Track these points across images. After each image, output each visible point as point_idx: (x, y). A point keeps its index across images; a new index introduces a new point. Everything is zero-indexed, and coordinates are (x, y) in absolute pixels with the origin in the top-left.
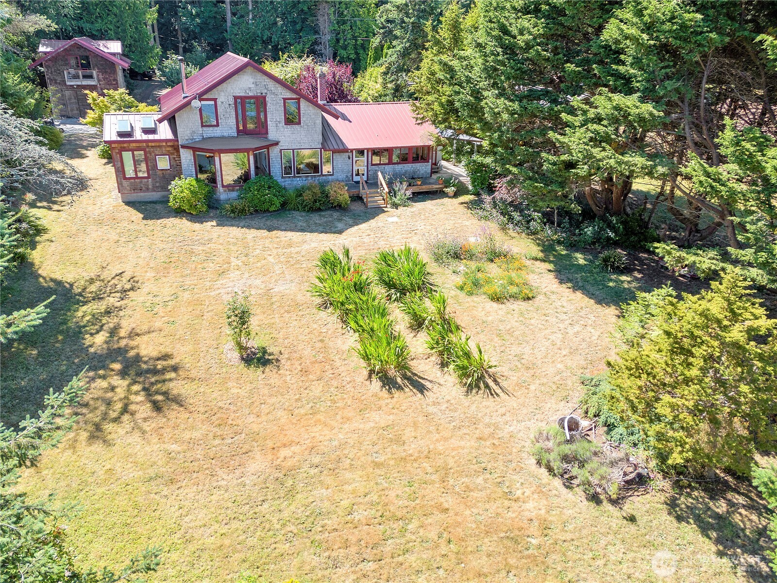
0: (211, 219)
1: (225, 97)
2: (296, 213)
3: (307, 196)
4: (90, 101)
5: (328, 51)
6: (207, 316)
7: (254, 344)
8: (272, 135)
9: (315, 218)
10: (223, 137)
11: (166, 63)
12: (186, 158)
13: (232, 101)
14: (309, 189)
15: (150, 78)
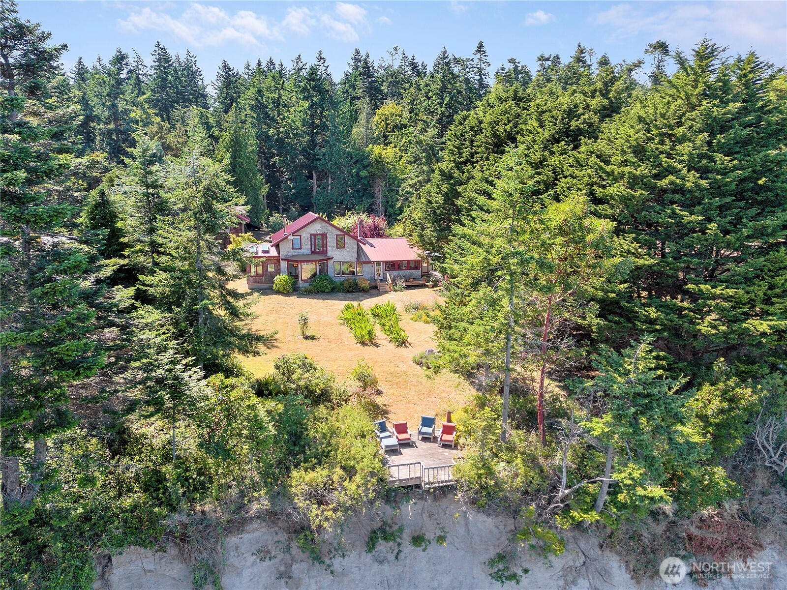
0: (295, 295)
1: (305, 234)
2: (339, 294)
3: (346, 285)
4: (231, 240)
5: (381, 209)
6: (290, 327)
7: (308, 333)
8: (330, 254)
9: (349, 295)
10: (303, 255)
11: (271, 219)
12: (284, 265)
13: (309, 236)
14: (347, 280)
15: (259, 229)
